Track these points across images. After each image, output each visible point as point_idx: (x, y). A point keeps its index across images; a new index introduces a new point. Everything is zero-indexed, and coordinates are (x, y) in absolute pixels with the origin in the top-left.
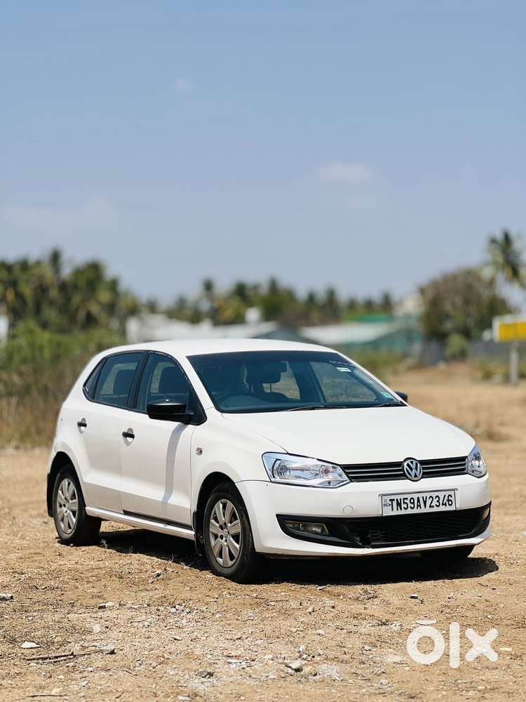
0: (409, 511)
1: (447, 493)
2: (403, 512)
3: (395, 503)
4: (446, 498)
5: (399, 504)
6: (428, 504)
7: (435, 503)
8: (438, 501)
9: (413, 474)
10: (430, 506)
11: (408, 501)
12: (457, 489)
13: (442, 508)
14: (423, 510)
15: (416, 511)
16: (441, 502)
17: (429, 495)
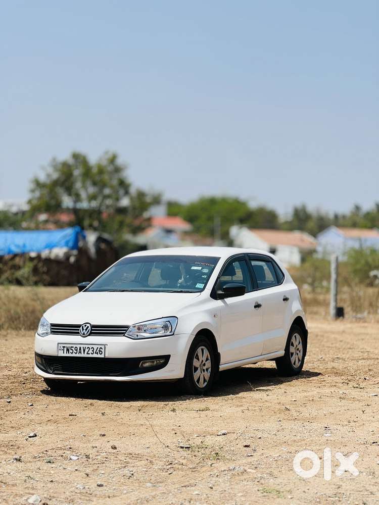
0: (74, 355)
1: (99, 347)
2: (70, 355)
3: (65, 349)
4: (98, 349)
5: (68, 350)
6: (86, 352)
7: (91, 351)
8: (93, 351)
9: (82, 333)
10: (87, 353)
11: (73, 349)
12: (107, 345)
13: (95, 356)
14: (82, 355)
15: (78, 355)
16: (95, 351)
17: (87, 346)
